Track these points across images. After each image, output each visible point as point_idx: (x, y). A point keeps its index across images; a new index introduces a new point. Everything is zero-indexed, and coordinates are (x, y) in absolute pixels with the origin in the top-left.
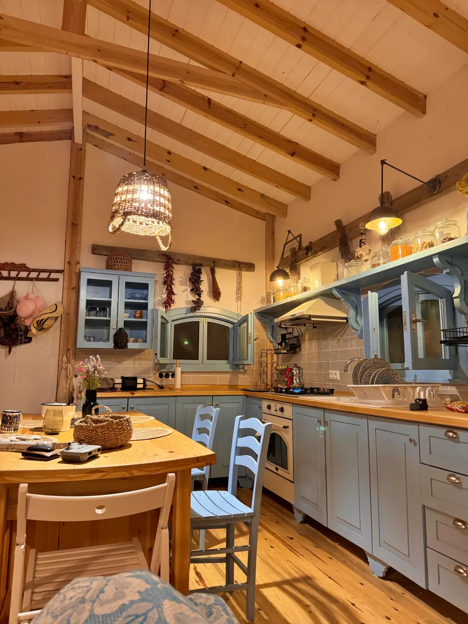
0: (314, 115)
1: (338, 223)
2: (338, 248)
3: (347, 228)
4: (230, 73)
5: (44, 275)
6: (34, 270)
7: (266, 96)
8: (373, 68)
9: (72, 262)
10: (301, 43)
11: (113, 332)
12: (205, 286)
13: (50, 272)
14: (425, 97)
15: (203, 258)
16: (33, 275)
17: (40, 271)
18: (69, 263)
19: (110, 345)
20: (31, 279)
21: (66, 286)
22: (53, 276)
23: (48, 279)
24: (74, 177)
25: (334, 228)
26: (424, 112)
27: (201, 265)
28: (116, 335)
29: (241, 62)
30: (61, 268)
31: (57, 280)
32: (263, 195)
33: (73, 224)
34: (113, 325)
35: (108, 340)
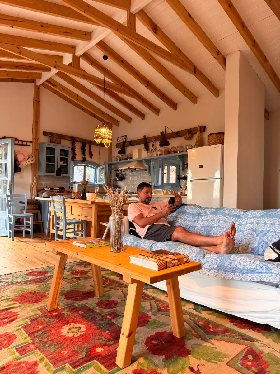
0: (143, 102)
1: (145, 136)
2: (144, 144)
3: (147, 139)
4: (120, 85)
5: (25, 143)
6: (21, 141)
7: (130, 94)
8: (164, 95)
9: (36, 138)
10: (147, 86)
11: (56, 169)
12: (87, 152)
13: (27, 142)
14: (177, 104)
15: (86, 140)
16: (20, 143)
17: (23, 141)
18: (35, 139)
19: (55, 174)
20: (20, 145)
21: (34, 148)
22: (28, 144)
23: (26, 145)
24: (36, 101)
25: (143, 138)
26: (176, 109)
27: (86, 143)
28: (57, 171)
29: (123, 82)
30: (31, 141)
31: (30, 146)
32: (111, 117)
33: (36, 122)
34: (56, 166)
35: (54, 173)
